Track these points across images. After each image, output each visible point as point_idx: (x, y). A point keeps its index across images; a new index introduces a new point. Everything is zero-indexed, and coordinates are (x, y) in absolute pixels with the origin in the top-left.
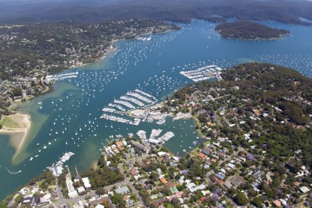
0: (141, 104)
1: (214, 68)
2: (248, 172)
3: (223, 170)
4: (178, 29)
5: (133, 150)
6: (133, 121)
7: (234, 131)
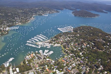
0: (42, 40)
2: (80, 68)
3: (71, 66)
4: (58, 12)
5: (37, 58)
6: (38, 46)
7: (76, 52)
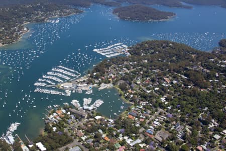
0: (68, 78)
1: (121, 45)
2: (171, 127)
3: (151, 127)
4: (81, 12)
5: (73, 117)
6: (65, 92)
7: (151, 96)
